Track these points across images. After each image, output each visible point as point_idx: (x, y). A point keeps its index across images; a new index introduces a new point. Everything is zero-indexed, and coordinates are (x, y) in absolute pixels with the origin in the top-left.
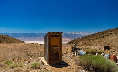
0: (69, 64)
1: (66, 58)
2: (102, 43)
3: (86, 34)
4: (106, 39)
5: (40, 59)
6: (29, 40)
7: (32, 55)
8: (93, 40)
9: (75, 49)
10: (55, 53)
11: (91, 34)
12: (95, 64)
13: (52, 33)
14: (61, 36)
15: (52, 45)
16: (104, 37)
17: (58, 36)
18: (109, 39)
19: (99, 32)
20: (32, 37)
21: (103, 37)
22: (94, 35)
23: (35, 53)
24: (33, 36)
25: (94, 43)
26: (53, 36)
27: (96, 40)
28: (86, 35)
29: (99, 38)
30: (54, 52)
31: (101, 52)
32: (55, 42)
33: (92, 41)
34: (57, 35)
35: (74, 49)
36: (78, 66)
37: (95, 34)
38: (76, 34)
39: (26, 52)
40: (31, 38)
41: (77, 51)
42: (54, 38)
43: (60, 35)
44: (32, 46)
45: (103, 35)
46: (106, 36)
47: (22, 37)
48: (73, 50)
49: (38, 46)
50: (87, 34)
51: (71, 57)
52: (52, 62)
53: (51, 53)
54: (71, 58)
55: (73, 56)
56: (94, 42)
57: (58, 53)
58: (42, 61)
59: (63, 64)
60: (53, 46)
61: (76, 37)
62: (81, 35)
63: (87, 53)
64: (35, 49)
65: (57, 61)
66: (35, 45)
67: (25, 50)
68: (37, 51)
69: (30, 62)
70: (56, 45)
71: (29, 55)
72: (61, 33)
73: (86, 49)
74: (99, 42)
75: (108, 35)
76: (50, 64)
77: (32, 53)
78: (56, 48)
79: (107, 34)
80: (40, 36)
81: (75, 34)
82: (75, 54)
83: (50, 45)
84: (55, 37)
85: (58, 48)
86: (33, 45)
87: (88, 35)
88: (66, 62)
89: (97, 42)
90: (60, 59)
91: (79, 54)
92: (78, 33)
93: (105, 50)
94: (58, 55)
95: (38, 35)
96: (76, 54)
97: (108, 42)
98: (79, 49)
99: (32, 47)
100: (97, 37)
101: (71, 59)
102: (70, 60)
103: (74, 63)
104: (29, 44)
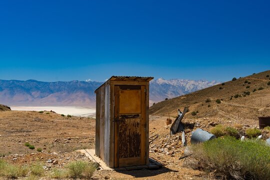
0: (170, 166)
1: (156, 151)
2: (245, 111)
3: (197, 84)
4: (257, 101)
5: (84, 155)
6: (26, 103)
7: (42, 147)
8: (218, 102)
9: (180, 127)
10: (129, 136)
11: (211, 84)
12: (248, 163)
13: (122, 79)
14: (147, 87)
15: (121, 112)
16: (251, 93)
17: (138, 88)
18: (266, 98)
19: (234, 79)
20: (33, 93)
21: (248, 94)
22: (221, 88)
23: (51, 141)
24: (37, 89)
25: (221, 113)
26: (124, 88)
27: (226, 103)
28: (199, 89)
29: (237, 96)
30: (127, 133)
31: (253, 132)
32: (129, 104)
33: (215, 107)
34: (136, 83)
35: (176, 126)
36: (197, 172)
37: (223, 84)
38: (170, 85)
39: (22, 139)
40: (29, 96)
41: (186, 130)
42: (127, 92)
43: (144, 83)
44: (39, 120)
45: (248, 87)
46: (255, 90)
47: (3, 92)
48: (175, 129)
49: (56, 120)
50: (202, 85)
51: (170, 149)
52: (121, 160)
53: (120, 135)
54: (171, 152)
55: (177, 146)
56: (220, 109)
57: (137, 136)
58: (91, 159)
59: (151, 166)
60: (125, 117)
61: (169, 93)
62: (183, 88)
63: (217, 135)
64: (48, 129)
65: (134, 159)
66: (46, 118)
67: (17, 131)
68: (55, 134)
69: (57, 163)
70: (134, 112)
71: (33, 148)
72: (147, 79)
73: (213, 125)
74: (235, 109)
75: (261, 89)
76: (118, 168)
77: (43, 141)
78: (133, 120)
79: (258, 85)
80: (59, 90)
81: (165, 86)
82: (180, 139)
83: (118, 112)
84: (132, 91)
85: (138, 120)
86: (40, 116)
87: (204, 88)
88: (161, 161)
89: (230, 109)
90: (143, 154)
91: (195, 140)
92: (174, 83)
93: (262, 127)
94: (139, 142)
95: (52, 88)
96: (183, 141)
97: (261, 109)
98: (192, 126)
99: (39, 124)
100: (231, 95)
101: (172, 155)
102: (169, 157)
103: (182, 162)
104: (29, 114)
